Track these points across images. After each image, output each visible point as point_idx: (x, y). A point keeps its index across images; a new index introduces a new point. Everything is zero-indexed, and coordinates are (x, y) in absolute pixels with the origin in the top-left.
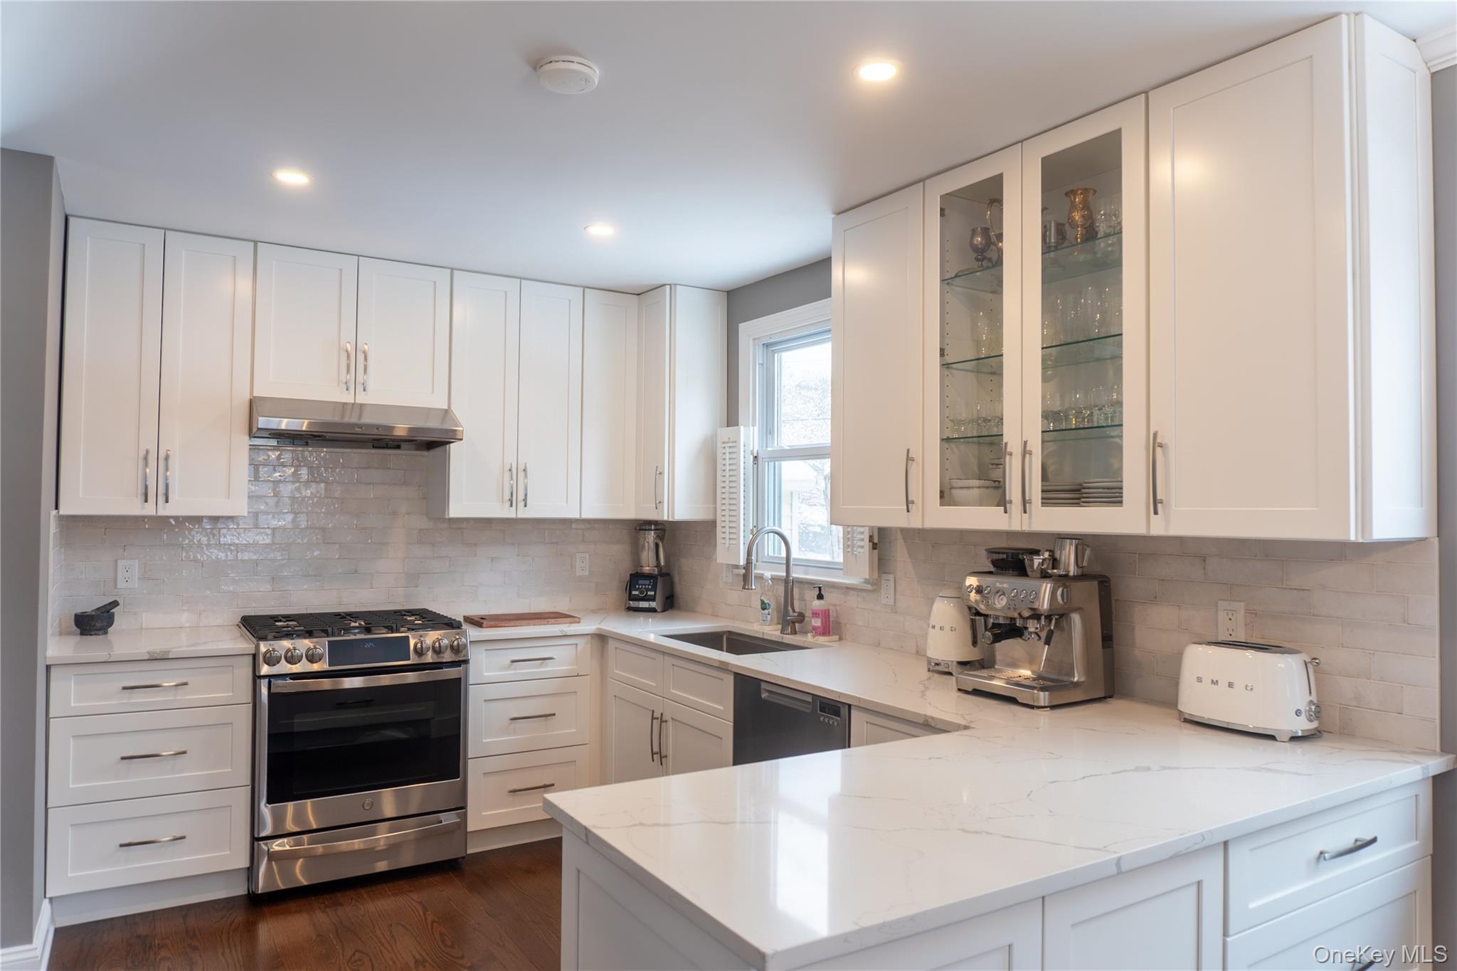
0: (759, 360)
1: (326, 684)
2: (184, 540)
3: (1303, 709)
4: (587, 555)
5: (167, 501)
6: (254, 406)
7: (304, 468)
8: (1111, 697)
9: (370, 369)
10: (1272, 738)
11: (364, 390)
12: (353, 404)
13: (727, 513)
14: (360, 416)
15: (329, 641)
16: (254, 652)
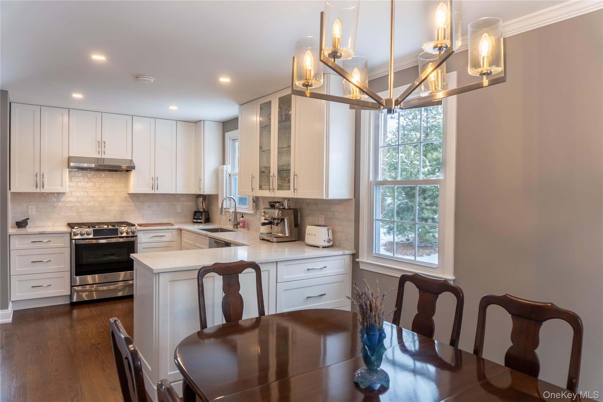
0: (231, 145)
1: (94, 241)
2: (49, 200)
3: (326, 240)
4: (181, 205)
5: (43, 188)
6: (70, 159)
7: (86, 178)
8: (297, 240)
9: (106, 147)
10: (318, 247)
11: (104, 154)
12: (101, 158)
13: (221, 192)
14: (103, 163)
15: (93, 230)
16: (70, 232)
